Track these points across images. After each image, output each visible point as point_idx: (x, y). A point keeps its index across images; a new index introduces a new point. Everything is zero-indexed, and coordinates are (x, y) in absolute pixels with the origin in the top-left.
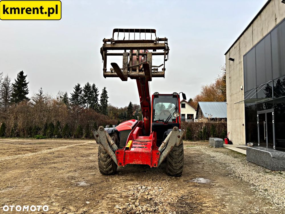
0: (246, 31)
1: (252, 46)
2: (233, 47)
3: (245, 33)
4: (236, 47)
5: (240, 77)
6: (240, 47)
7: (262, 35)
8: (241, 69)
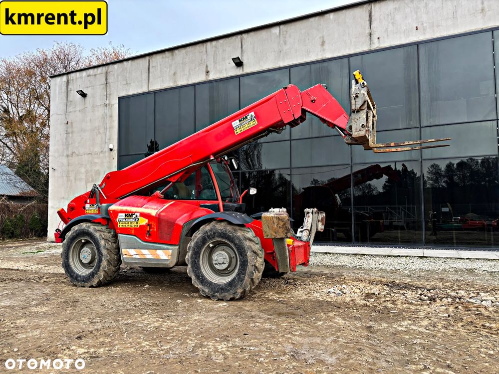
0: (130, 62)
1: (145, 90)
2: (84, 73)
3: (125, 63)
4: (95, 75)
5: (105, 129)
6: (110, 80)
7: (175, 82)
8: (111, 116)
